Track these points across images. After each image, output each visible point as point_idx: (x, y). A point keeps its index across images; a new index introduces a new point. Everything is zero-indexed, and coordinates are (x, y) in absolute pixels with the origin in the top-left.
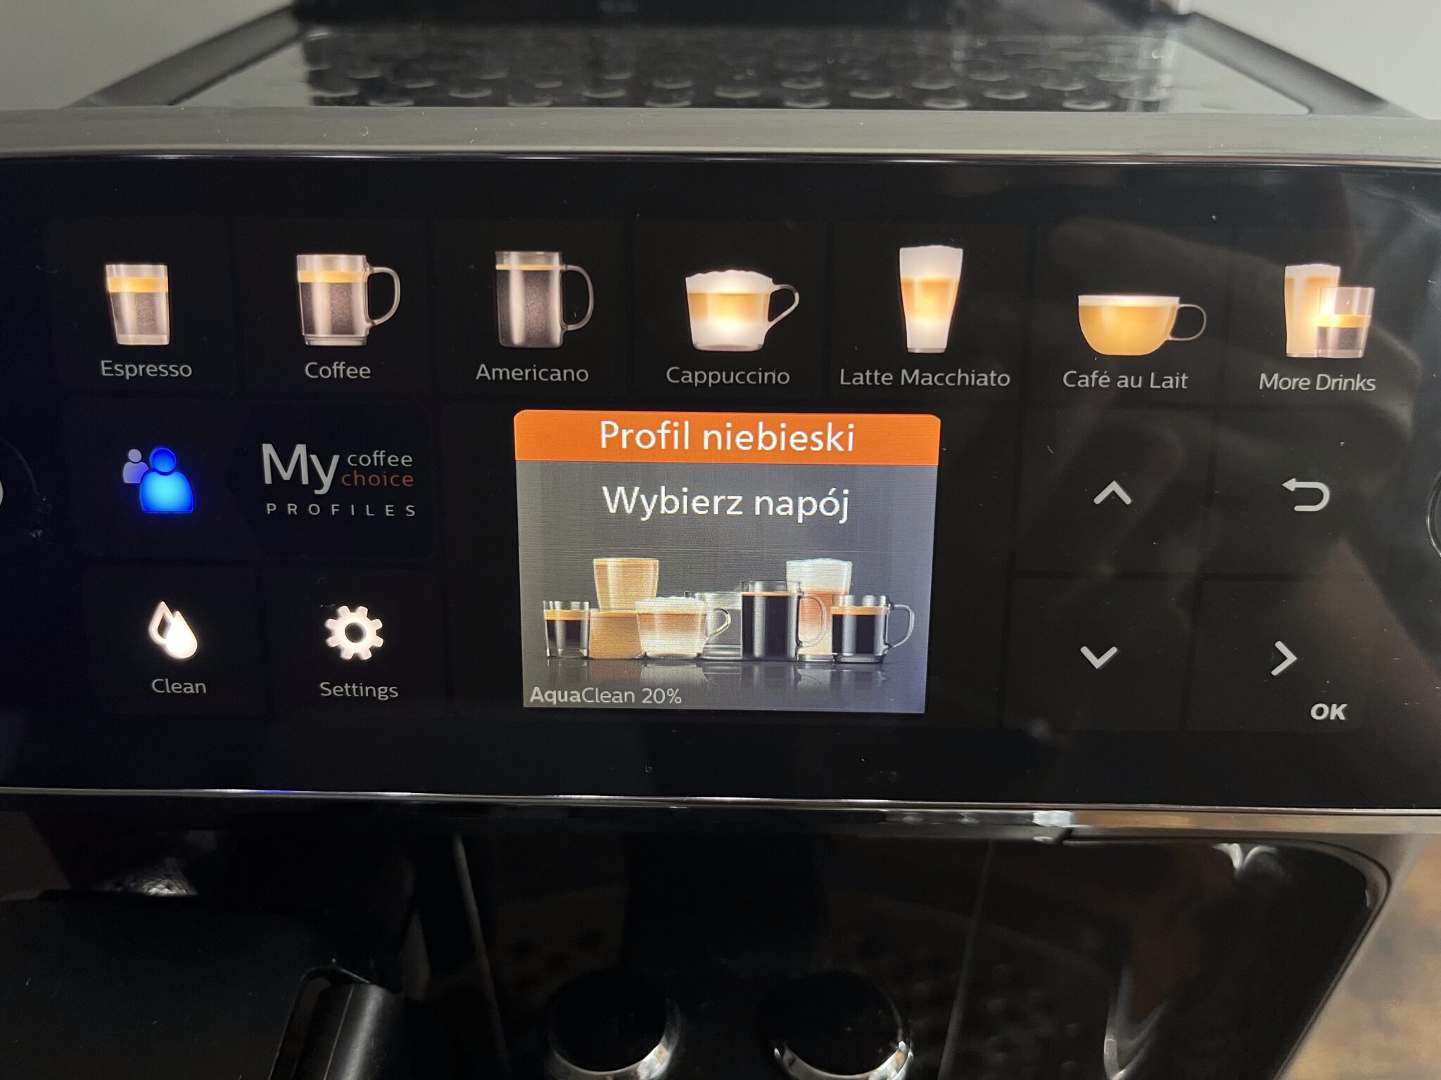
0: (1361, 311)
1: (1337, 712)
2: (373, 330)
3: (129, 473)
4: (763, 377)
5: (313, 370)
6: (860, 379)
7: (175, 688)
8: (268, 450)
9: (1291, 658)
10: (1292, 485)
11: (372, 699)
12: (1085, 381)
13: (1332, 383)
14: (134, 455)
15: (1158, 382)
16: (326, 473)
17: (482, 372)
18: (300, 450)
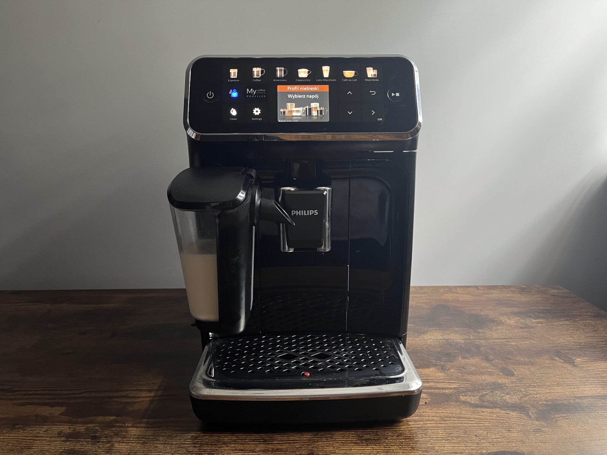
0: (376, 72)
1: (381, 119)
2: (261, 76)
3: (230, 93)
4: (307, 80)
5: (254, 80)
6: (319, 80)
7: (233, 119)
8: (248, 89)
9: (374, 113)
10: (371, 92)
11: (258, 120)
12: (345, 80)
13: (374, 80)
14: (231, 90)
15: (353, 80)
16: (255, 92)
17: (274, 80)
18: (252, 89)
